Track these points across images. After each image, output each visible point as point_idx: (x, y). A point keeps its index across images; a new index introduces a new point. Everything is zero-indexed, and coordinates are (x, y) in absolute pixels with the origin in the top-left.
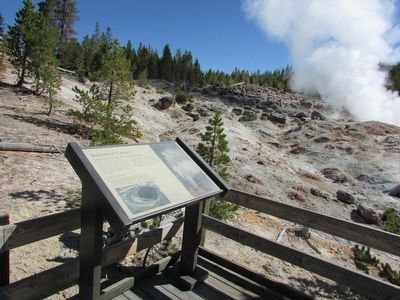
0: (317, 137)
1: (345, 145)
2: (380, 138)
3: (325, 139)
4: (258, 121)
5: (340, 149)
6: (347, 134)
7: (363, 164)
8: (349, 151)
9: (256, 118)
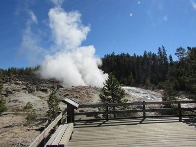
0: (64, 95)
1: (75, 95)
2: (84, 91)
3: (68, 95)
4: (36, 92)
5: (74, 97)
6: (74, 92)
7: (83, 101)
8: (77, 97)
9: (34, 91)
